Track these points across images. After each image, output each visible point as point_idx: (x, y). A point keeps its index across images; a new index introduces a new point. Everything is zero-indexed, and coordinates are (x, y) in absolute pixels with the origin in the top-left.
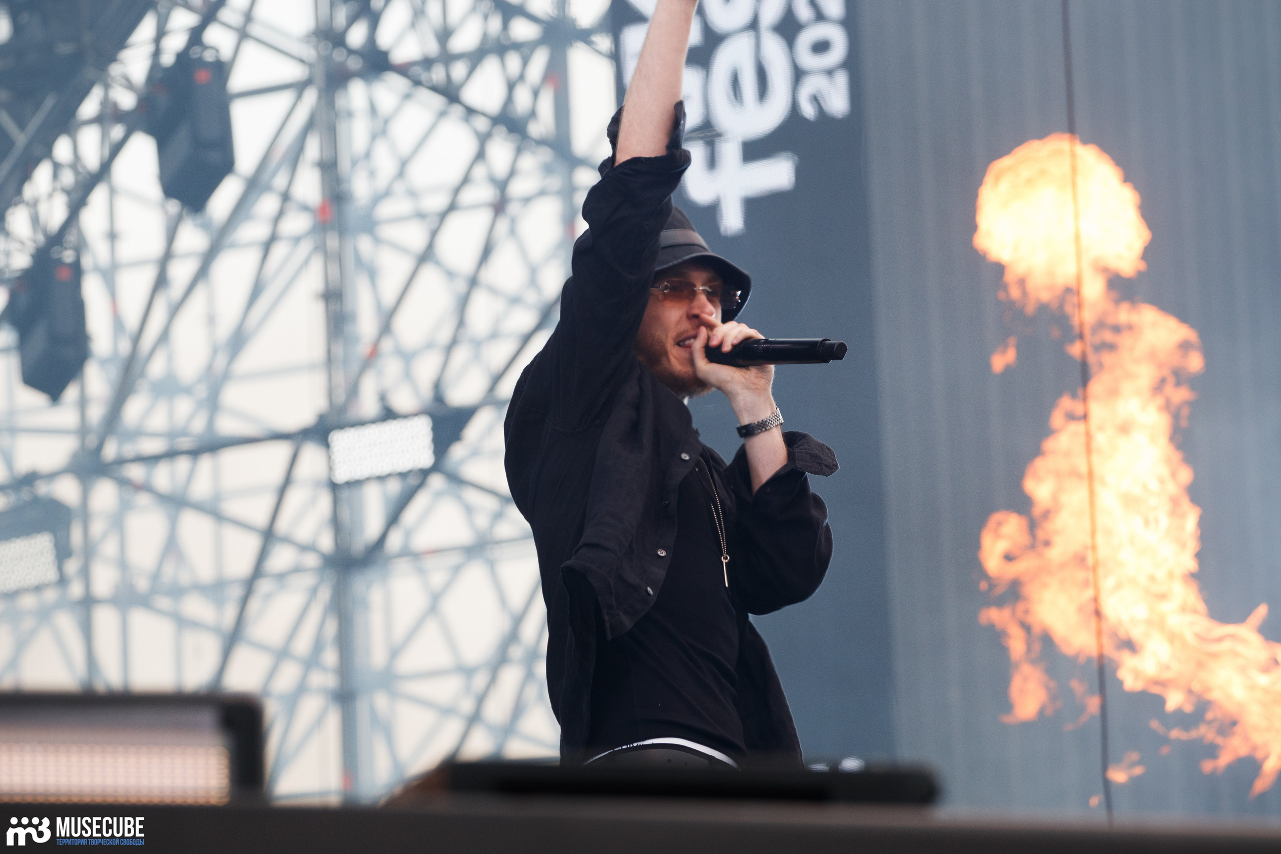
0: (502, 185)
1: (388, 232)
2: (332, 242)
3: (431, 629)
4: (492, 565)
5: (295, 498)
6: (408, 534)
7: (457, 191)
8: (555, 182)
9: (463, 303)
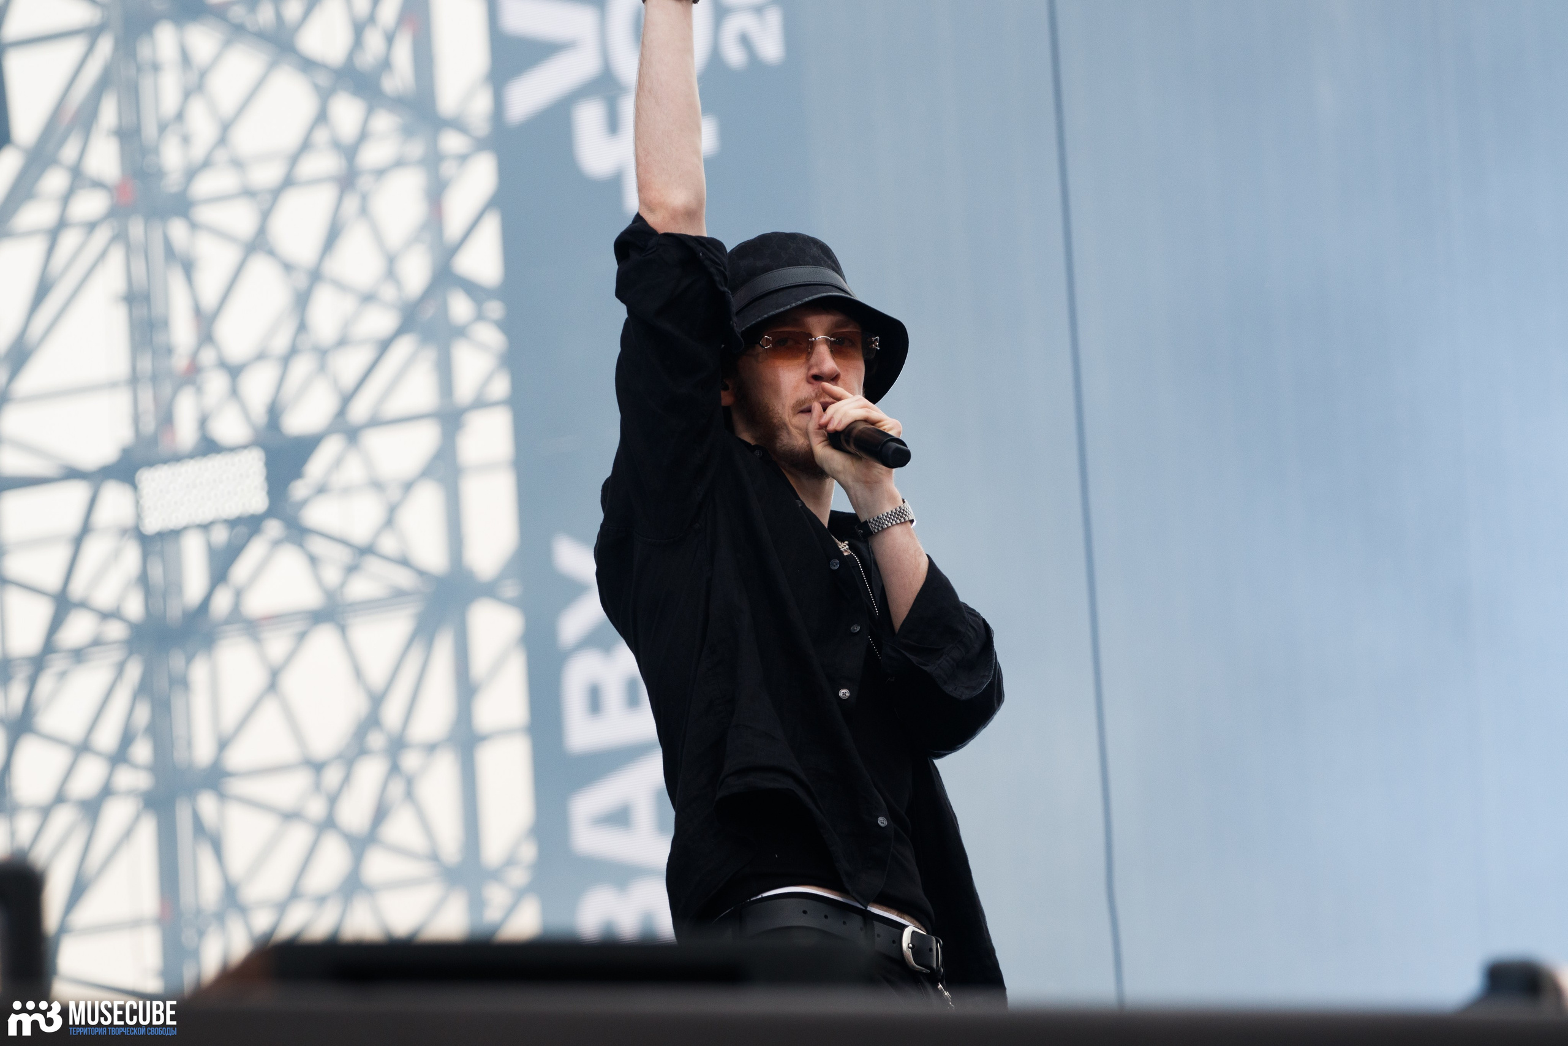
0: (349, 152)
1: (205, 214)
2: (136, 229)
3: (270, 711)
4: (343, 629)
5: (95, 550)
6: (239, 594)
7: (294, 159)
8: (416, 149)
9: (302, 301)
